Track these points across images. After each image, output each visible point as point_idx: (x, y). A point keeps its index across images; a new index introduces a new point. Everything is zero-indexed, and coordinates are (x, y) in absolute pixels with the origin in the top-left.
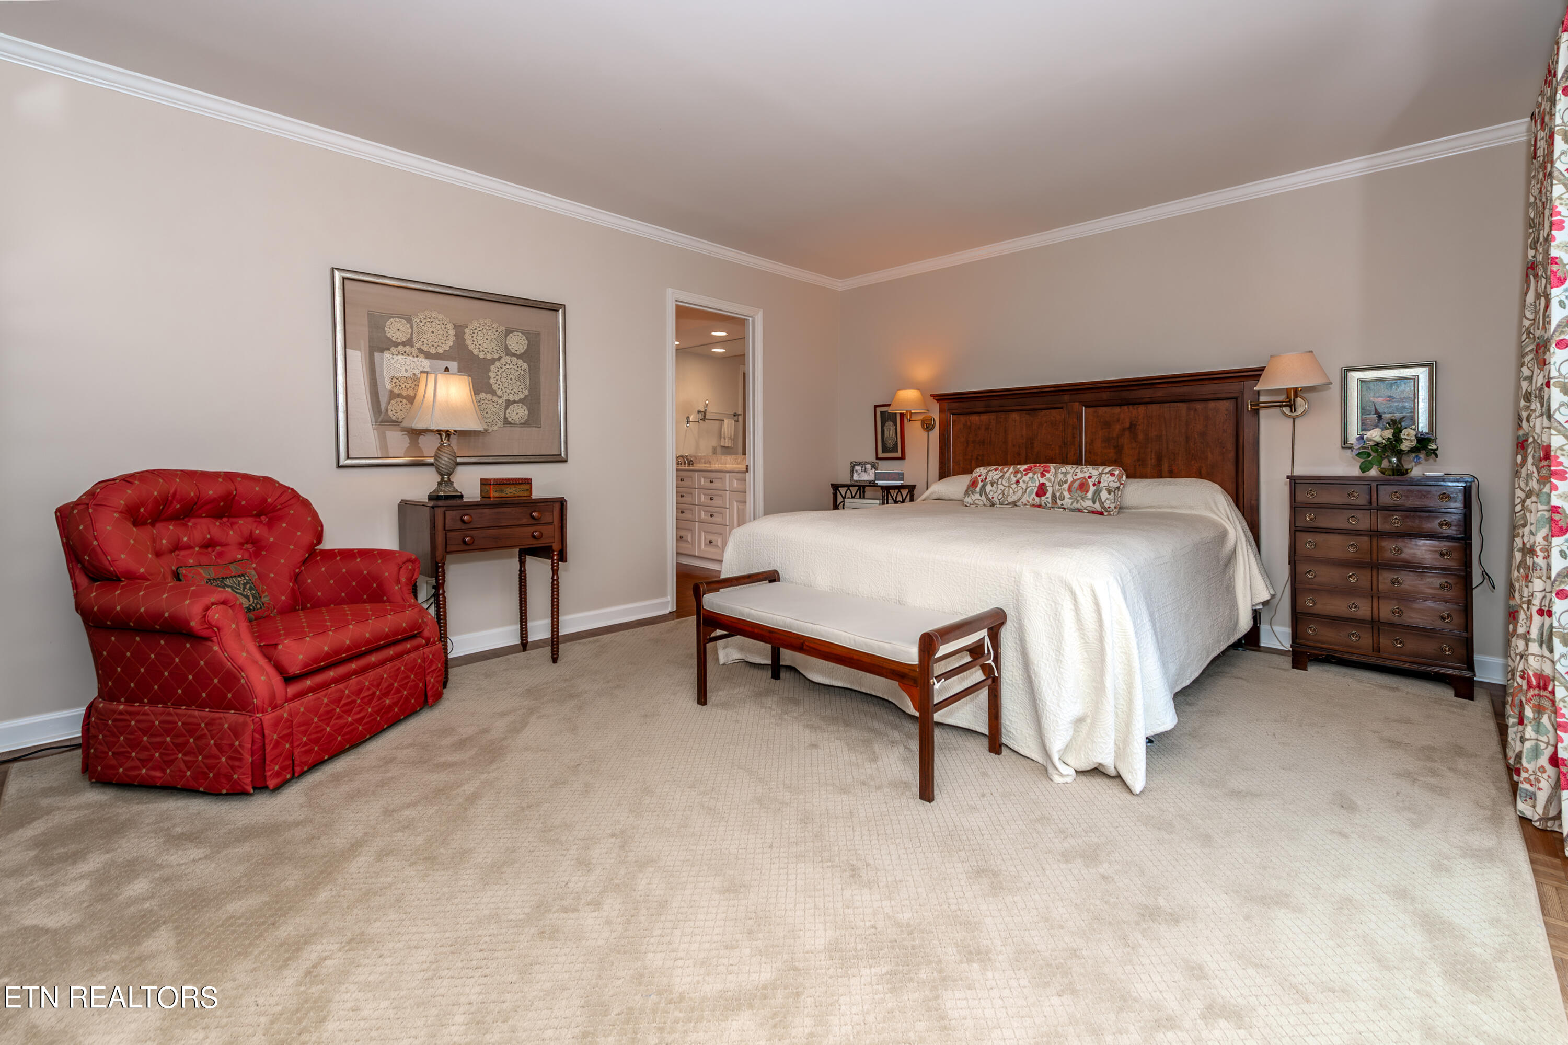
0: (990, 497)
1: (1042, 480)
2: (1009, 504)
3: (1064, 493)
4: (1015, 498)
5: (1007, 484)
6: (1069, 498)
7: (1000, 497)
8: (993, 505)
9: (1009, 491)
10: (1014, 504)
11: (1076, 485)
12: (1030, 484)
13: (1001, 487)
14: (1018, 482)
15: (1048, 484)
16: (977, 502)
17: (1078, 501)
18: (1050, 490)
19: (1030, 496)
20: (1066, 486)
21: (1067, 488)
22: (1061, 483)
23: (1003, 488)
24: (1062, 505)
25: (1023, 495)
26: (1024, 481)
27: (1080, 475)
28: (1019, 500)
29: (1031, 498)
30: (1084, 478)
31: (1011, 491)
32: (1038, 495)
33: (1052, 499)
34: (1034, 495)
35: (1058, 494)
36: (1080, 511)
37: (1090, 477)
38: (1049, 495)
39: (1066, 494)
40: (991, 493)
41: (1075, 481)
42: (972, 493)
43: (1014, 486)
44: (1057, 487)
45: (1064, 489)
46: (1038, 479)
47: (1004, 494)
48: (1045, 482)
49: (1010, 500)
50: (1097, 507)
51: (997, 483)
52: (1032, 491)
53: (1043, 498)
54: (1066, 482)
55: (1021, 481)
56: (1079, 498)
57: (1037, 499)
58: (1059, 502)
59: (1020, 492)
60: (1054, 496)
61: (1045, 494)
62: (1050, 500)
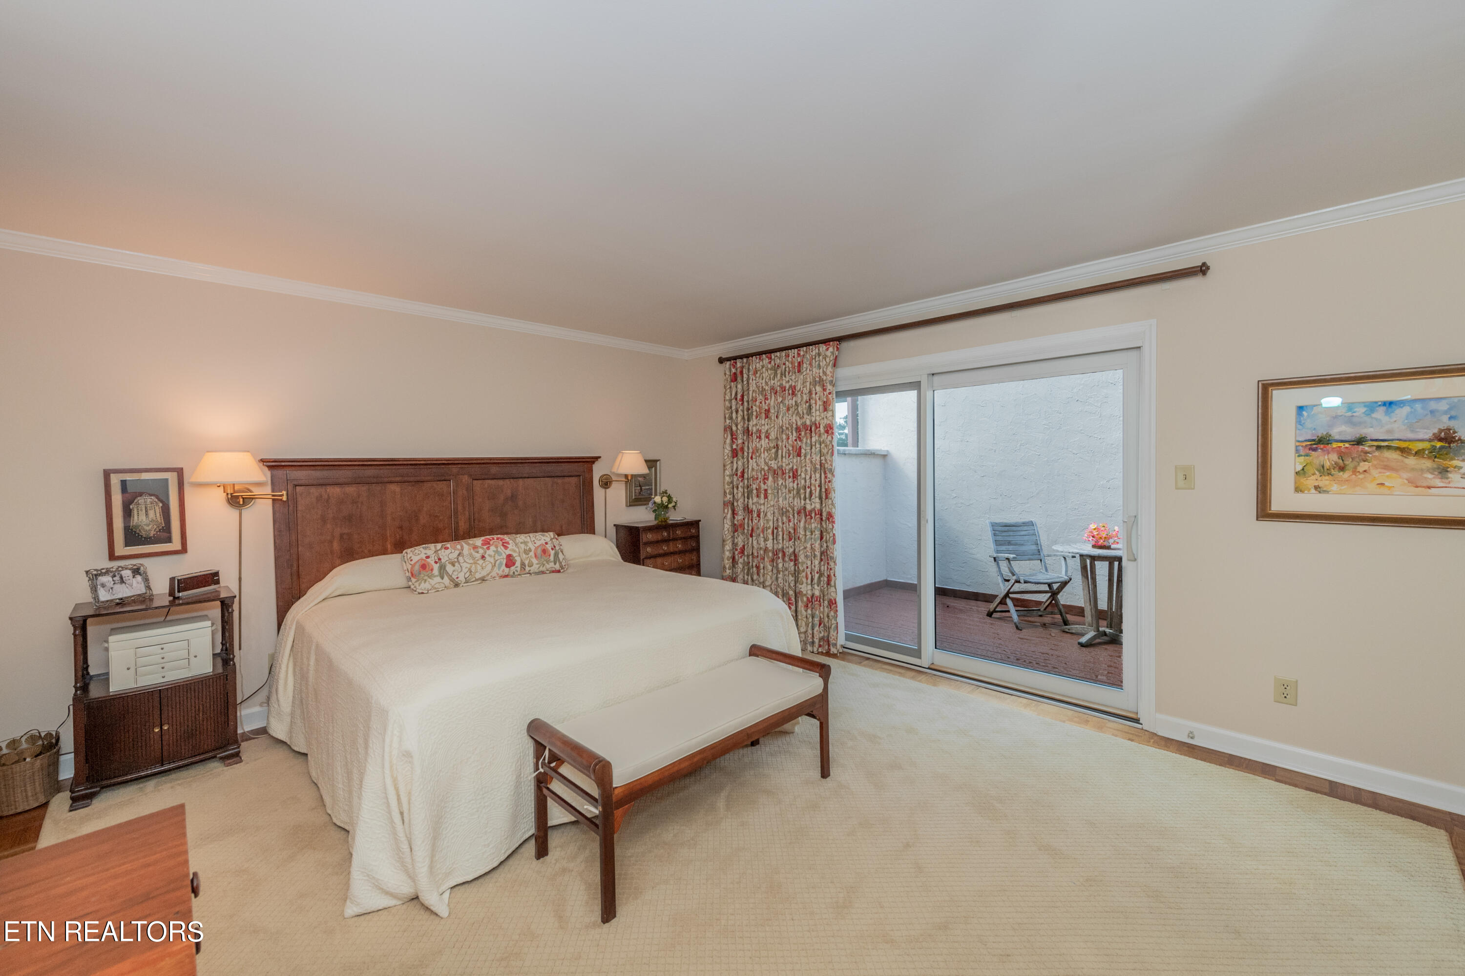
0: (454, 577)
1: (508, 552)
2: (477, 580)
3: (532, 560)
4: (484, 573)
5: (471, 561)
6: (537, 564)
7: (467, 576)
8: (457, 585)
9: (476, 568)
10: (483, 579)
11: (539, 551)
12: (497, 557)
13: (464, 565)
14: (483, 557)
15: (515, 555)
16: (436, 586)
17: (544, 565)
18: (518, 560)
19: (499, 568)
20: (532, 554)
21: (533, 556)
22: (527, 552)
23: (468, 566)
24: (530, 571)
25: (492, 569)
26: (489, 555)
27: (538, 543)
28: (488, 575)
29: (502, 569)
30: (542, 545)
31: (479, 568)
32: (507, 566)
33: (521, 567)
34: (504, 567)
35: (527, 562)
36: (543, 572)
37: (546, 543)
38: (518, 564)
39: (535, 561)
40: (455, 573)
41: (536, 548)
42: (429, 577)
43: (481, 562)
44: (524, 555)
45: (531, 556)
46: (505, 553)
47: (471, 572)
48: (511, 553)
49: (478, 576)
50: (557, 567)
51: (458, 562)
52: (501, 564)
53: (513, 568)
54: (530, 550)
55: (486, 556)
56: (545, 562)
57: (507, 570)
58: (527, 569)
59: (489, 567)
60: (523, 565)
61: (514, 564)
62: (519, 569)
